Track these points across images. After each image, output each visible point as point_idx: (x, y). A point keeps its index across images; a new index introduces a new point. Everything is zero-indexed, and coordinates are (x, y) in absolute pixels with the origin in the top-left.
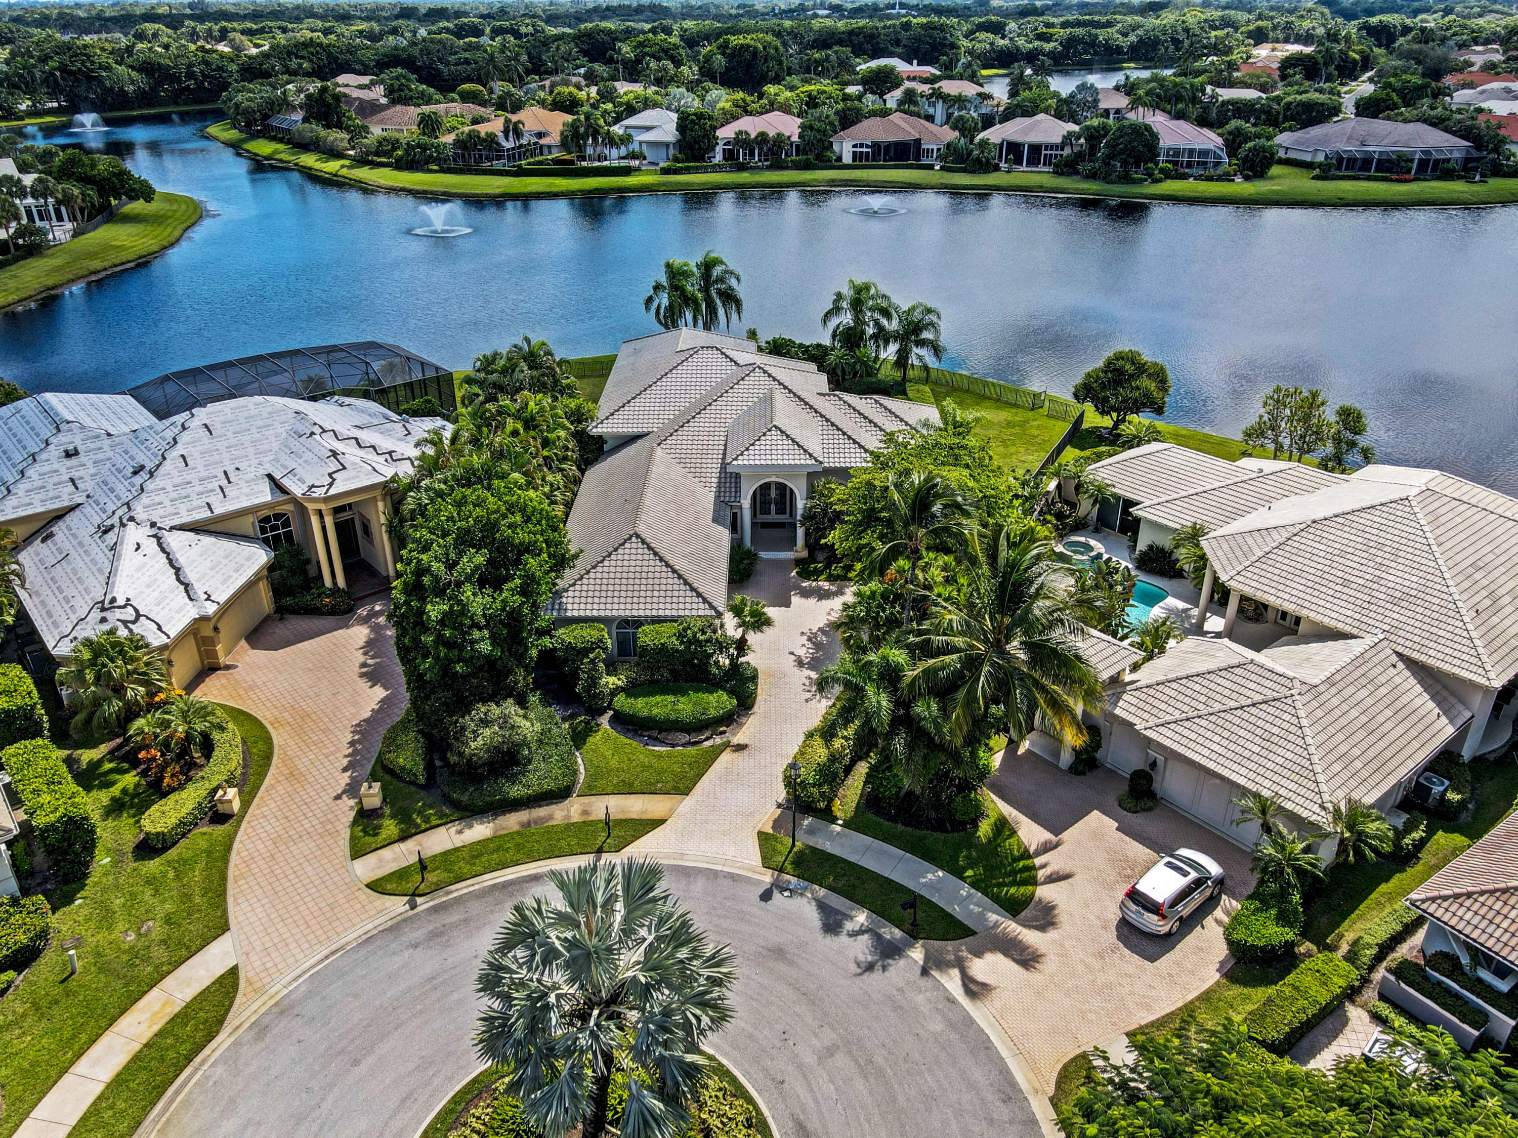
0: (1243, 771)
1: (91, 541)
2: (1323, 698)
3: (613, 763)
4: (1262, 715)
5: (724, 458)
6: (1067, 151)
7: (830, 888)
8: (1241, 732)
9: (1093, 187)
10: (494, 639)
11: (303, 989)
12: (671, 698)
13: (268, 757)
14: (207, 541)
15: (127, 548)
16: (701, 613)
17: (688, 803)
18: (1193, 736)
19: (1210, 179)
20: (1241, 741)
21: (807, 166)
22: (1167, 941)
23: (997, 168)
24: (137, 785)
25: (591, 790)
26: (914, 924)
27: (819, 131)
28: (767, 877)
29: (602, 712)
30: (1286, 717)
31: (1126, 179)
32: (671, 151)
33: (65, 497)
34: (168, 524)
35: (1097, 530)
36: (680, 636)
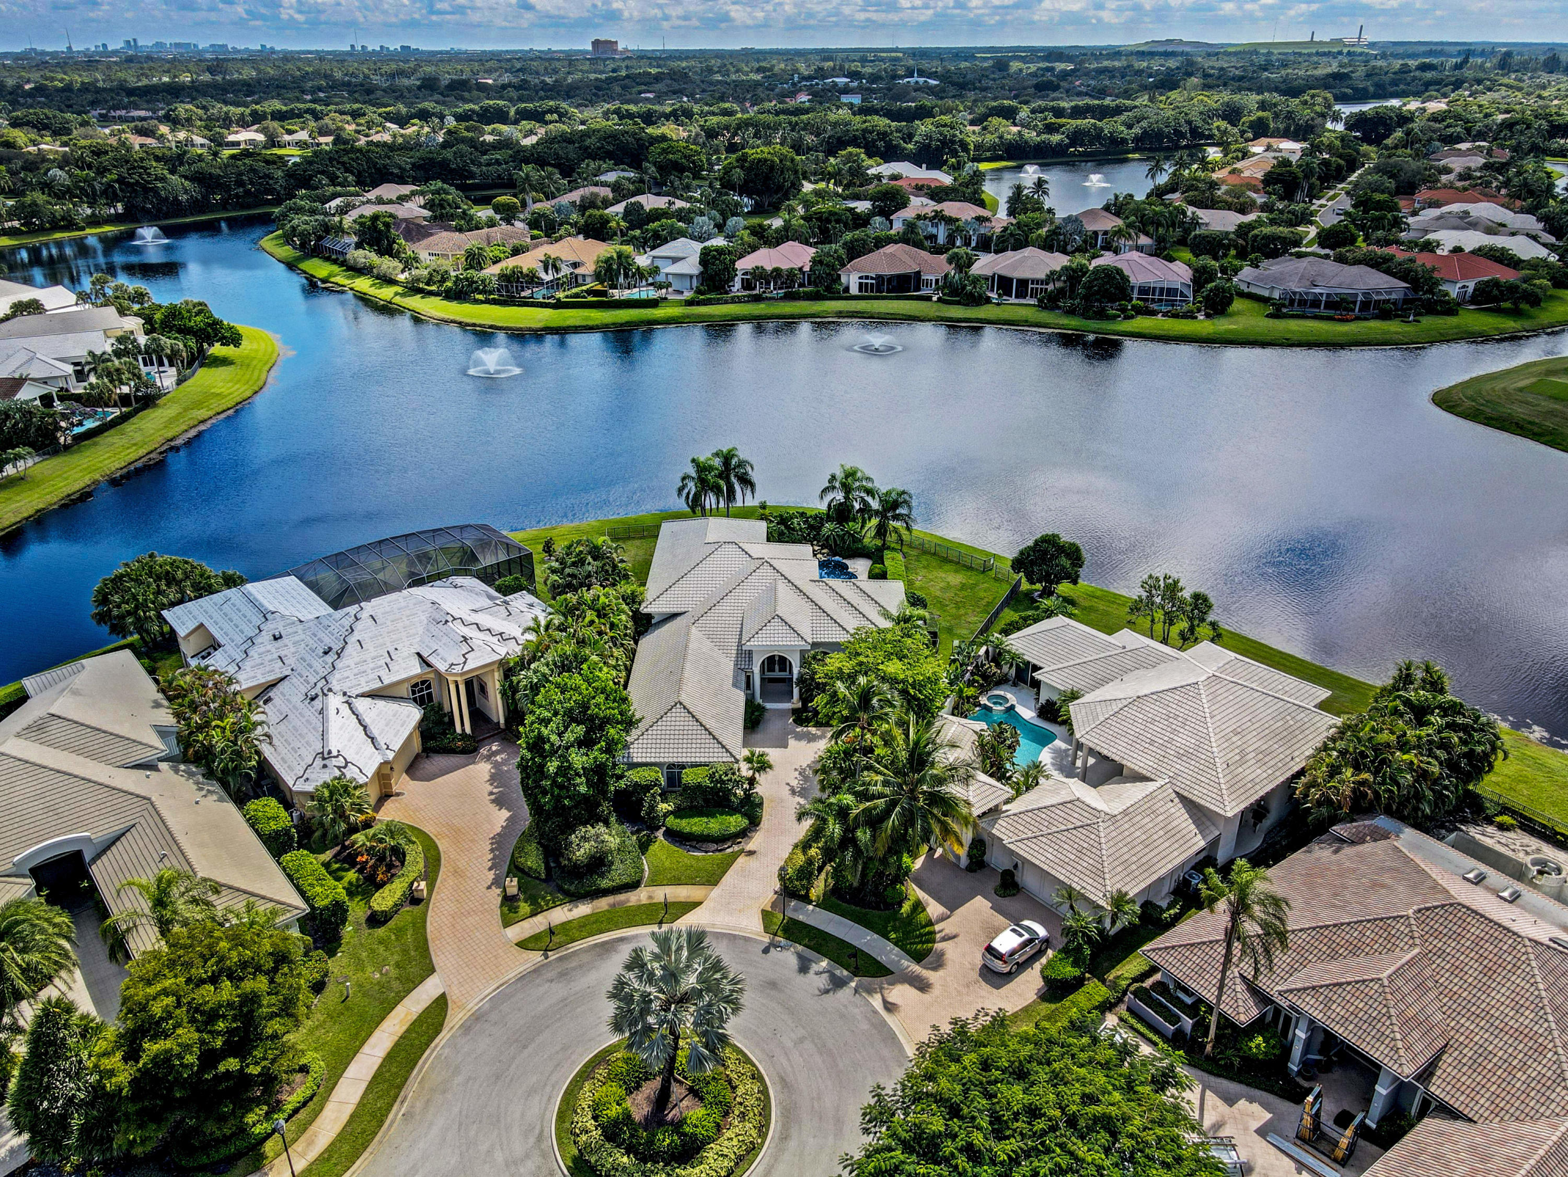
0: (1064, 871)
1: (302, 706)
2: (1118, 824)
3: (667, 864)
4: (1079, 835)
5: (740, 639)
6: (1050, 287)
7: (805, 946)
8: (1066, 846)
9: (1072, 323)
10: (589, 784)
11: (487, 1005)
12: (705, 819)
13: (438, 860)
14: (381, 703)
15: (332, 712)
16: (725, 760)
17: (716, 892)
18: (1037, 848)
19: (1176, 316)
20: (1065, 852)
21: (815, 297)
22: (1008, 977)
23: (988, 300)
24: (358, 879)
25: (654, 883)
26: (857, 968)
27: (828, 265)
28: (766, 939)
29: (658, 828)
30: (1093, 836)
31: (1102, 315)
32: (695, 280)
33: (277, 670)
34: (354, 692)
35: (1015, 685)
36: (712, 777)
